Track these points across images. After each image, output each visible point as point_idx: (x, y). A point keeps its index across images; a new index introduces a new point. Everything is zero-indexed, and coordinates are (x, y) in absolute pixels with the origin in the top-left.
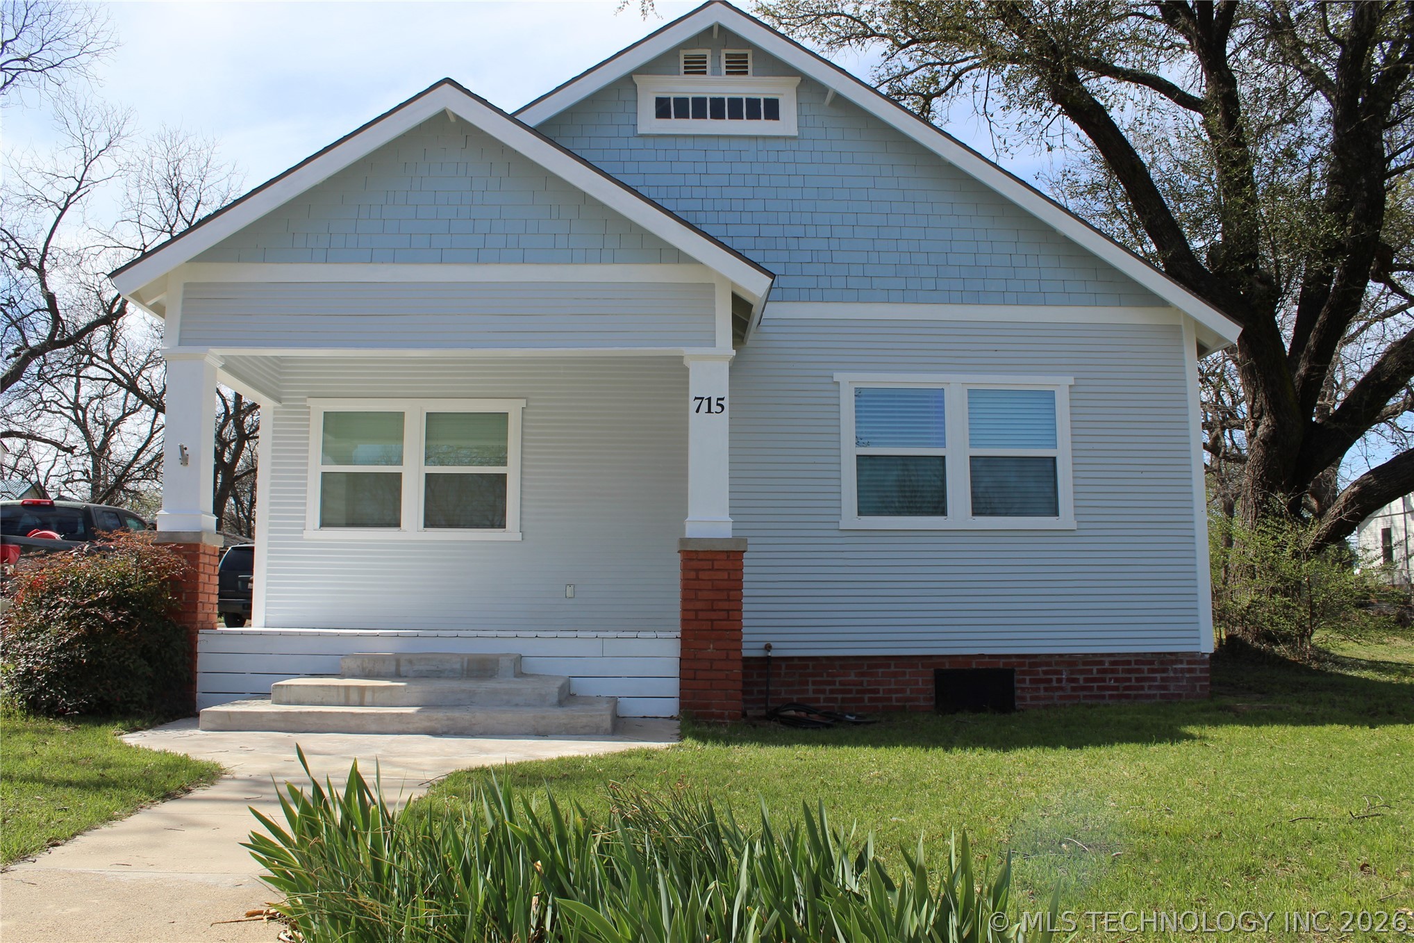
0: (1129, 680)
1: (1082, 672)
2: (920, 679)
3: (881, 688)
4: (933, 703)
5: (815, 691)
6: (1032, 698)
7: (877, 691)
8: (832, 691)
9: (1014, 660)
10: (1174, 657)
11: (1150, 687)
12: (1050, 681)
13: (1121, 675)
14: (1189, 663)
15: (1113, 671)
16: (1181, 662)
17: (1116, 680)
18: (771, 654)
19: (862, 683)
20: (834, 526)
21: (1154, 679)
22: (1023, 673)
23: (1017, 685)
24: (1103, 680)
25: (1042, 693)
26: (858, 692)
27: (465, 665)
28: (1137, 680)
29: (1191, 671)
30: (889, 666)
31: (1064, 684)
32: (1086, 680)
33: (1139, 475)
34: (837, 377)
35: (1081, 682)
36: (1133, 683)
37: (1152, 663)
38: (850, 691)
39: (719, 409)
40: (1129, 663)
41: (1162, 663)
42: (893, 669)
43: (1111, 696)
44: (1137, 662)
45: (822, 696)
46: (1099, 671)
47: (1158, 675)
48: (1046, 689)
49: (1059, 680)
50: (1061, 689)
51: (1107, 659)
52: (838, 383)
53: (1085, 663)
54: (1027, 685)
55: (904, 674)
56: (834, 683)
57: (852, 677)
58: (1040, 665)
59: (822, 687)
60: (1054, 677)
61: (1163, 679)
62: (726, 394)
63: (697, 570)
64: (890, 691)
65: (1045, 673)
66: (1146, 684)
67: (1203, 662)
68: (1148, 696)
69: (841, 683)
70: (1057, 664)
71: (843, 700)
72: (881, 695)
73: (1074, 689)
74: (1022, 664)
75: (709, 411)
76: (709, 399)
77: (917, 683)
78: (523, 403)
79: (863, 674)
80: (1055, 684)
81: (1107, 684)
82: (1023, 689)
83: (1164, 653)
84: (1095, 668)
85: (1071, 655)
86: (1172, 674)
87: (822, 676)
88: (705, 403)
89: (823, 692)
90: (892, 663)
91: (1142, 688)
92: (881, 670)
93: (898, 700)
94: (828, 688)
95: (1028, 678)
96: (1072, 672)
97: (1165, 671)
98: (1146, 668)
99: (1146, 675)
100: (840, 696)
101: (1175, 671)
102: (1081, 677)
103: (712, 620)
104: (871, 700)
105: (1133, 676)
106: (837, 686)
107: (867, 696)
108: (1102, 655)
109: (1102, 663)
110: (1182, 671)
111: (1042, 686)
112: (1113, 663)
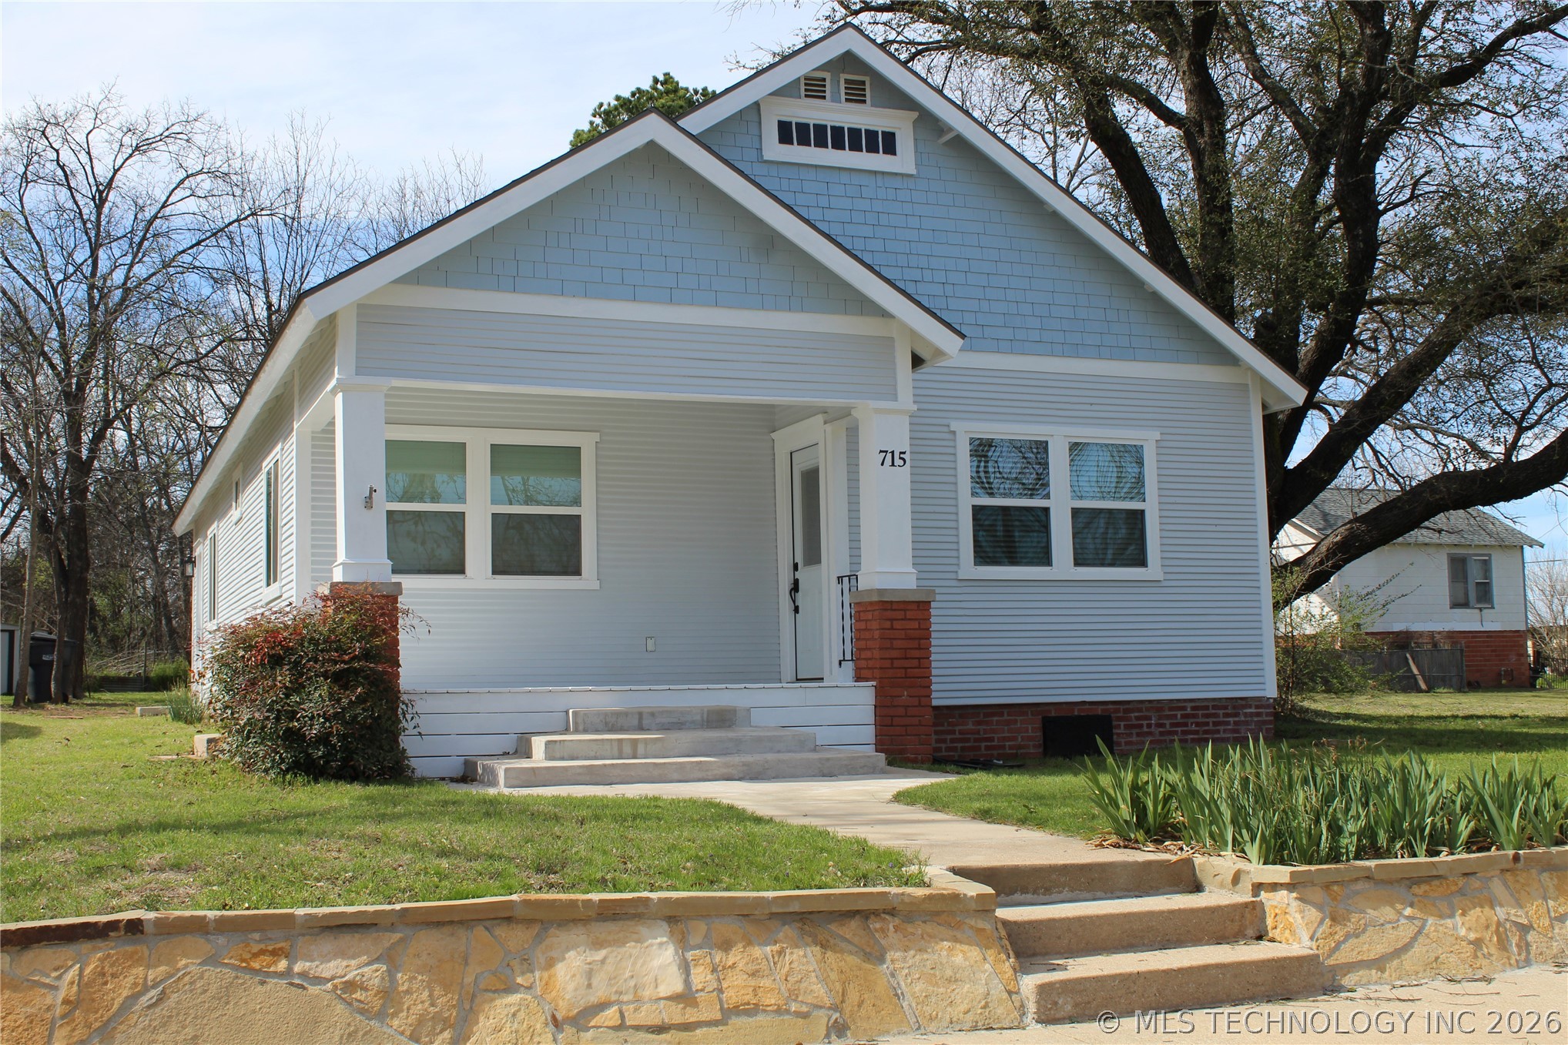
0: (1207, 724)
1: (1168, 717)
2: (1030, 727)
3: (996, 736)
4: (1041, 750)
5: (938, 741)
6: (1127, 743)
7: (991, 739)
8: (952, 741)
9: (1111, 706)
10: (1245, 702)
11: (1225, 731)
12: (1141, 726)
13: (1201, 720)
14: (1257, 707)
15: (1194, 716)
16: (1250, 707)
17: (1197, 724)
19: (978, 732)
20: (953, 576)
21: (1228, 723)
22: (1120, 719)
23: (1115, 731)
24: (1186, 725)
25: (1134, 739)
26: (976, 740)
27: (705, 716)
28: (1215, 724)
29: (1258, 714)
30: (1002, 714)
31: (1153, 729)
32: (1173, 725)
33: (1213, 528)
34: (954, 426)
35: (1168, 726)
36: (1211, 727)
37: (1226, 708)
38: (968, 740)
39: (901, 462)
40: (1207, 708)
41: (1234, 707)
42: (1006, 717)
43: (1193, 740)
44: (1214, 707)
45: (943, 746)
46: (1183, 716)
47: (1231, 719)
48: (1138, 735)
49: (1149, 726)
50: (1150, 734)
51: (1189, 705)
52: (954, 433)
53: (1171, 709)
54: (1122, 730)
55: (1016, 721)
56: (953, 732)
57: (970, 726)
58: (1133, 710)
59: (943, 737)
60: (1145, 723)
61: (1236, 723)
62: (907, 448)
63: (892, 620)
64: (1004, 739)
65: (1138, 718)
66: (1222, 728)
67: (1268, 706)
69: (961, 733)
70: (1148, 709)
71: (963, 749)
72: (995, 743)
73: (1161, 734)
74: (1118, 711)
75: (893, 465)
76: (893, 452)
77: (1027, 731)
78: (596, 437)
79: (979, 723)
80: (1145, 729)
81: (1189, 728)
82: (1118, 734)
83: (1236, 698)
84: (1179, 714)
85: (1159, 701)
86: (1243, 719)
87: (943, 725)
88: (889, 456)
89: (944, 741)
90: (1006, 711)
91: (1219, 732)
92: (995, 719)
93: (1011, 748)
94: (949, 737)
95: (1122, 724)
96: (1160, 718)
97: (1236, 715)
98: (1221, 712)
99: (1221, 719)
100: (959, 745)
101: (1246, 715)
102: (1167, 722)
103: (906, 668)
104: (988, 748)
105: (1211, 720)
106: (957, 736)
107: (983, 744)
108: (1185, 701)
109: (1184, 708)
110: (1252, 715)
111: (1134, 731)
112: (1194, 708)
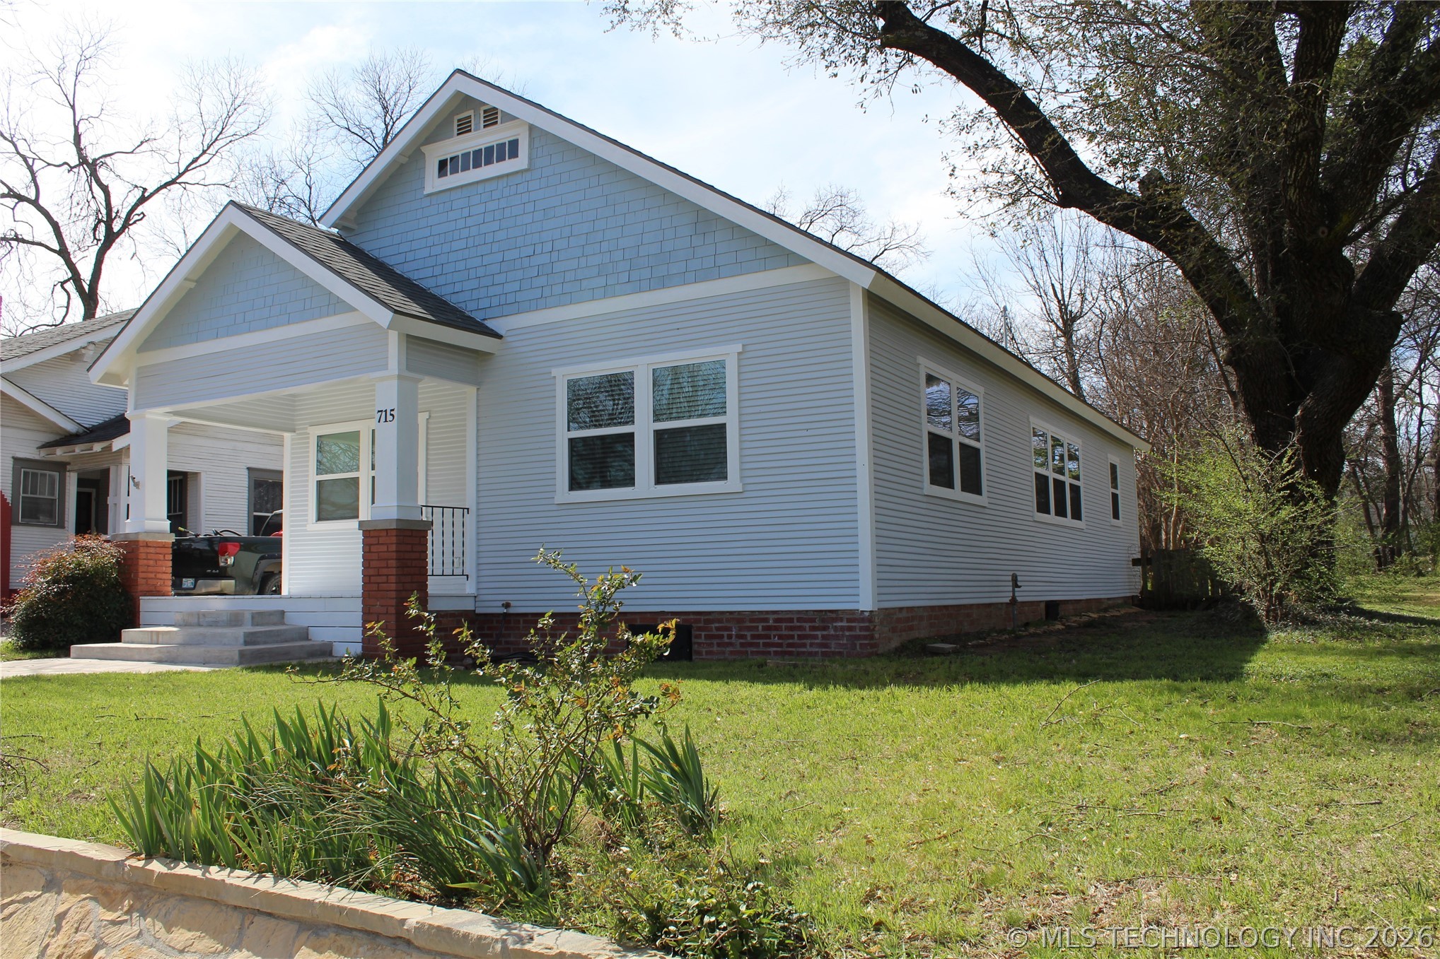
0: (792, 637)
1: (749, 629)
6: (707, 653)
9: (692, 617)
10: (834, 615)
11: (811, 645)
12: (722, 636)
13: (784, 633)
14: (849, 620)
15: (776, 628)
16: (841, 620)
17: (780, 637)
18: (512, 611)
21: (815, 637)
22: (700, 629)
23: (694, 640)
24: (768, 637)
25: (715, 649)
28: (800, 637)
29: (850, 629)
31: (733, 640)
32: (753, 637)
33: (805, 433)
35: (749, 638)
36: (796, 640)
37: (813, 620)
40: (791, 620)
41: (823, 620)
43: (776, 653)
44: (799, 620)
46: (765, 628)
47: (819, 633)
48: (719, 645)
49: (730, 637)
50: (731, 644)
51: (771, 617)
52: (553, 377)
53: (752, 621)
54: (703, 640)
58: (712, 621)
60: (725, 633)
61: (823, 637)
65: (718, 629)
66: (808, 641)
67: (863, 620)
68: (810, 654)
70: (728, 620)
73: (742, 645)
74: (698, 621)
80: (726, 640)
81: (772, 641)
82: (699, 644)
83: (826, 611)
84: (760, 625)
85: (739, 612)
86: (832, 632)
91: (804, 645)
95: (703, 634)
96: (741, 629)
97: (825, 628)
98: (807, 625)
99: (808, 632)
101: (836, 628)
102: (748, 634)
103: (379, 583)
105: (796, 633)
108: (767, 612)
109: (766, 620)
110: (842, 628)
111: (715, 641)
112: (776, 620)
